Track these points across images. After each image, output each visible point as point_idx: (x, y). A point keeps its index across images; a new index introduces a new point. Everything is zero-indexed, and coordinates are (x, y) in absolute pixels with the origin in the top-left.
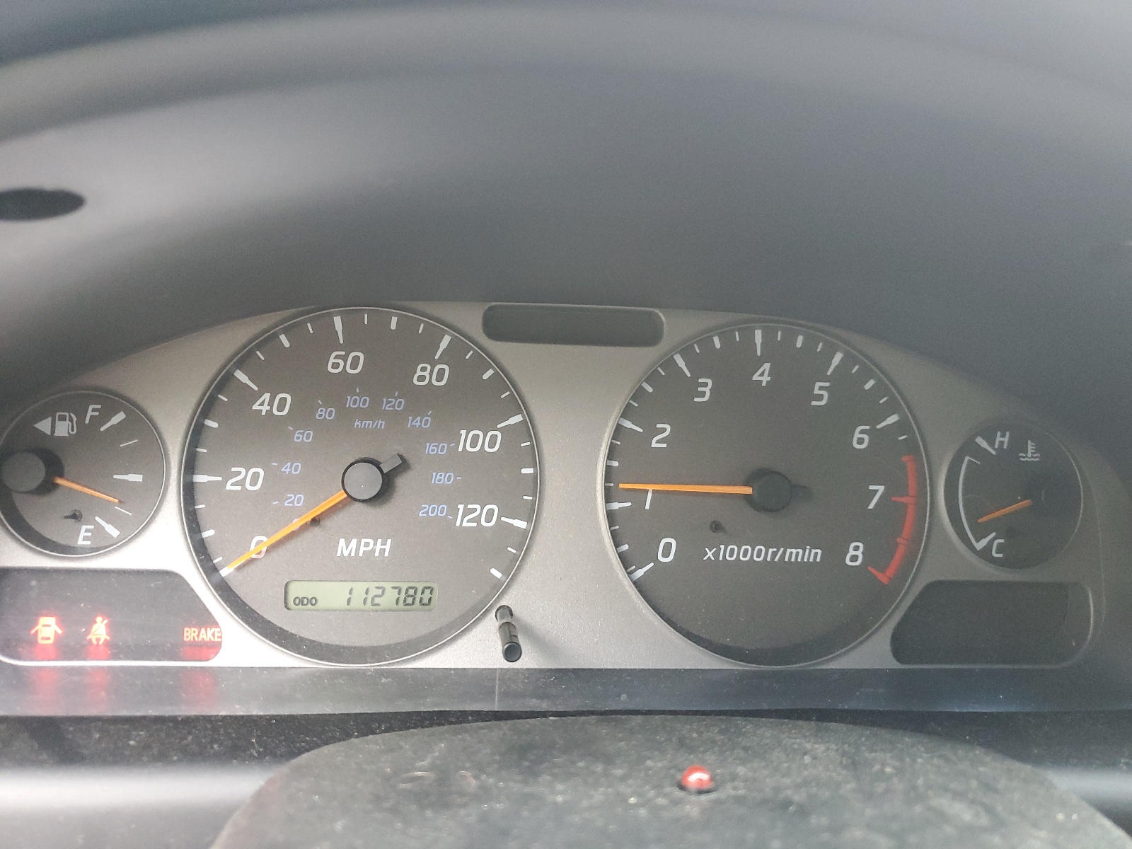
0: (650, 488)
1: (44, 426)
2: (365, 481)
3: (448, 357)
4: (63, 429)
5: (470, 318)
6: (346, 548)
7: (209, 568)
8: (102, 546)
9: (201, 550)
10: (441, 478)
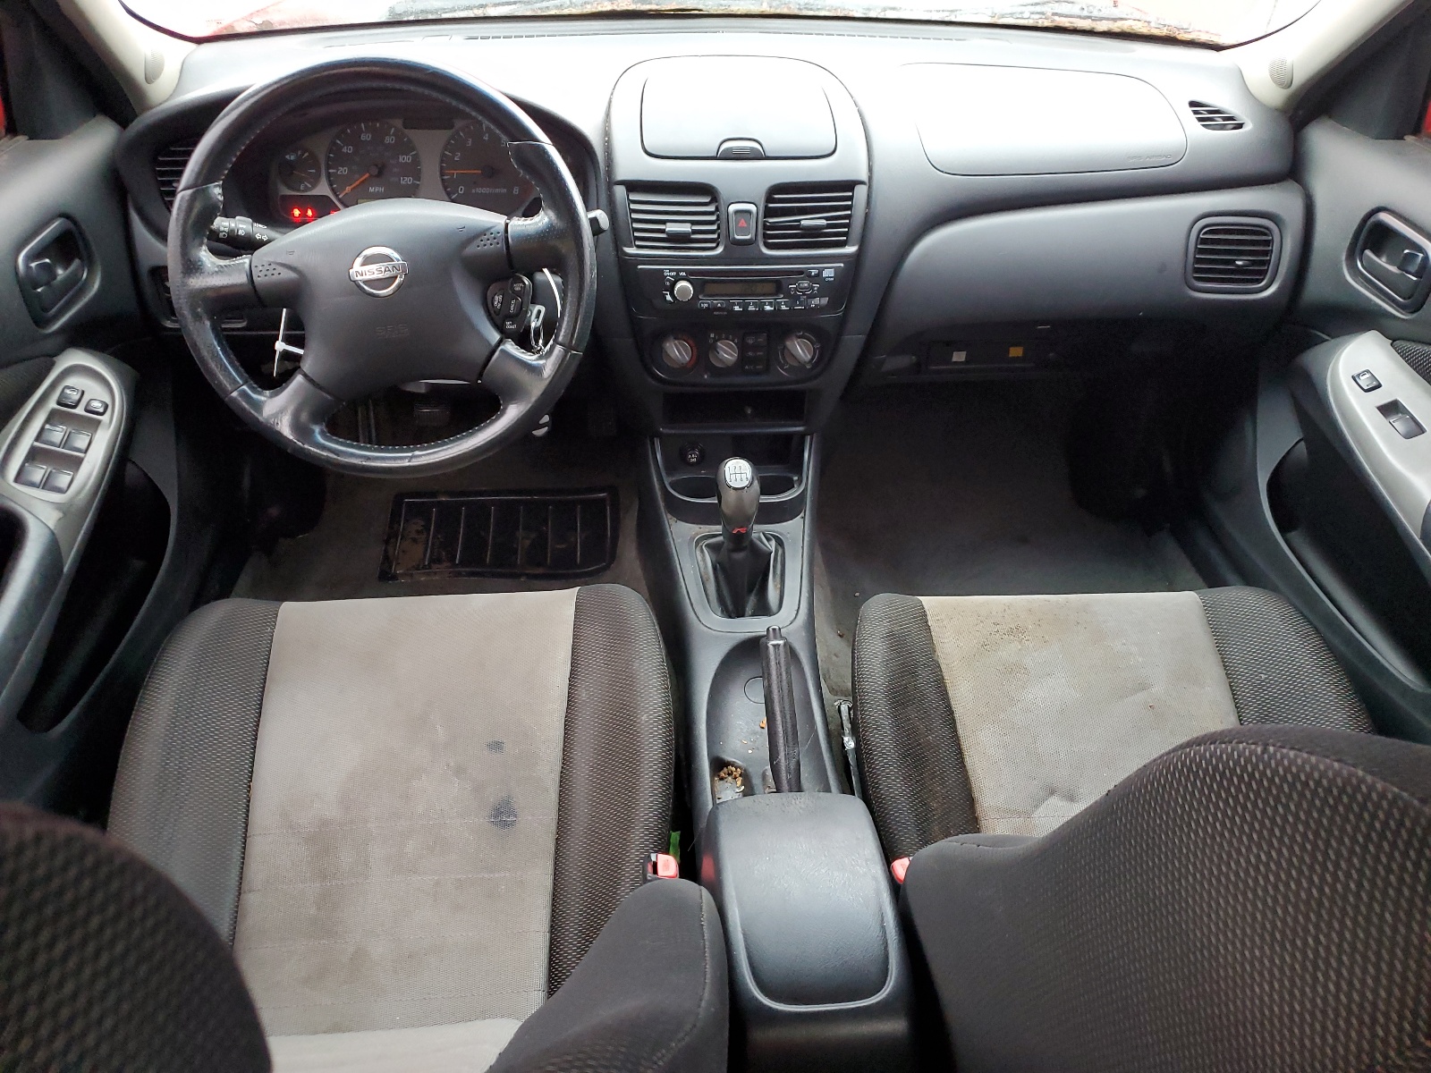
0: (455, 172)
1: (287, 157)
2: (375, 171)
3: (394, 135)
4: (292, 158)
5: (398, 123)
6: (372, 190)
7: (337, 196)
8: (307, 189)
9: (333, 190)
10: (395, 170)
